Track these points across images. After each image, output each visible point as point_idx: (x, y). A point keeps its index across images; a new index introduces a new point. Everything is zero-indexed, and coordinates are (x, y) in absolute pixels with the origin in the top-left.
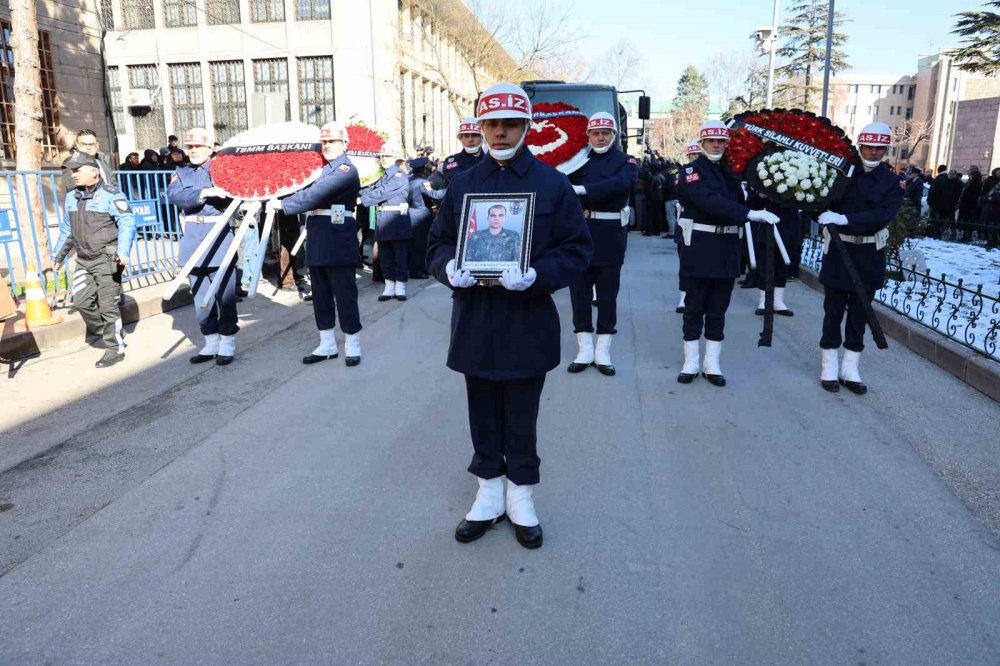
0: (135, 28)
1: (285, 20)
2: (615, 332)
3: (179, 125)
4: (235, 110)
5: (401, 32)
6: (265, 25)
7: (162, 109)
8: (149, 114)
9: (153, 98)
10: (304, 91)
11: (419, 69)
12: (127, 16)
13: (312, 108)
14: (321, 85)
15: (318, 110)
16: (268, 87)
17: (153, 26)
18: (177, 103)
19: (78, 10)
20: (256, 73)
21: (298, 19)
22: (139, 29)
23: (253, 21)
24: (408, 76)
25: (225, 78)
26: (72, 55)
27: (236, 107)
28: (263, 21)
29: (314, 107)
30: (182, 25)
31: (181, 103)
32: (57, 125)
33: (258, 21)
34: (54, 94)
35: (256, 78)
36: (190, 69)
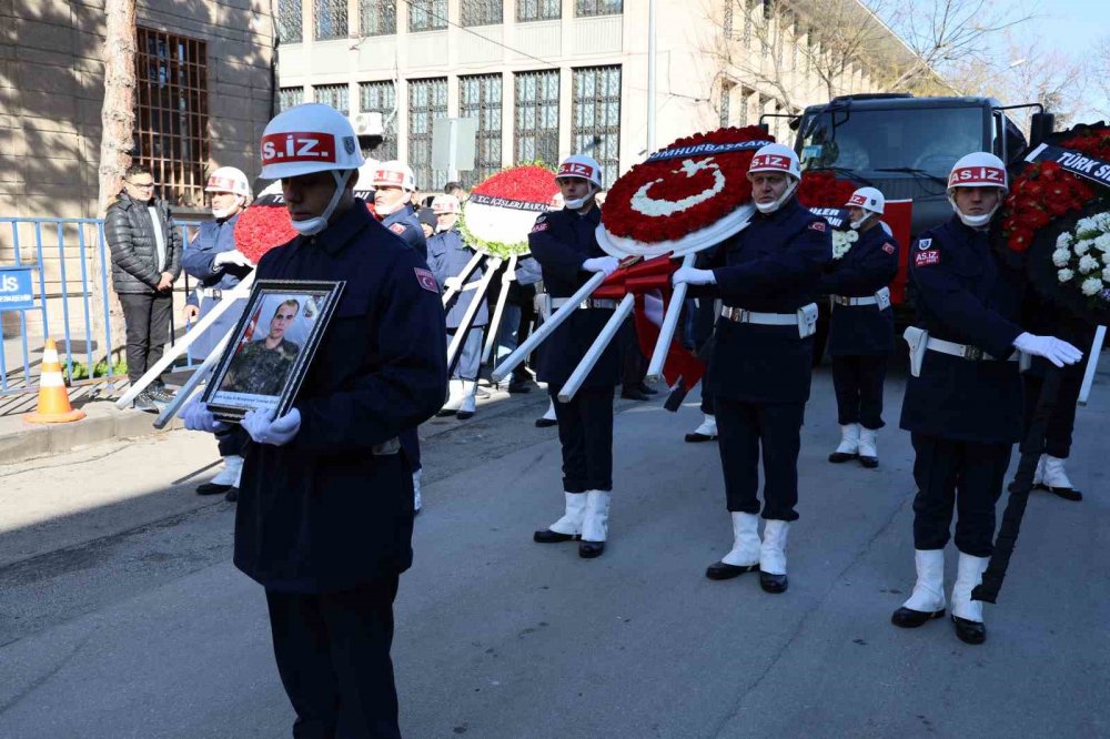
0: (373, 34)
1: (560, 17)
2: (795, 516)
3: (415, 161)
4: (487, 141)
5: (727, 30)
6: (535, 23)
7: (396, 140)
8: (380, 146)
9: (386, 125)
10: (580, 116)
11: (750, 81)
12: (365, 18)
13: (589, 139)
14: (603, 106)
15: (597, 141)
16: (533, 109)
17: (393, 31)
18: (415, 131)
19: (249, 14)
20: (517, 91)
21: (578, 15)
22: (378, 35)
23: (519, 19)
24: (736, 94)
25: (477, 97)
26: (235, 70)
27: (489, 137)
28: (532, 20)
29: (591, 138)
30: (431, 27)
31: (421, 132)
32: (205, 159)
33: (526, 20)
34: (205, 120)
35: (517, 98)
36: (434, 85)
